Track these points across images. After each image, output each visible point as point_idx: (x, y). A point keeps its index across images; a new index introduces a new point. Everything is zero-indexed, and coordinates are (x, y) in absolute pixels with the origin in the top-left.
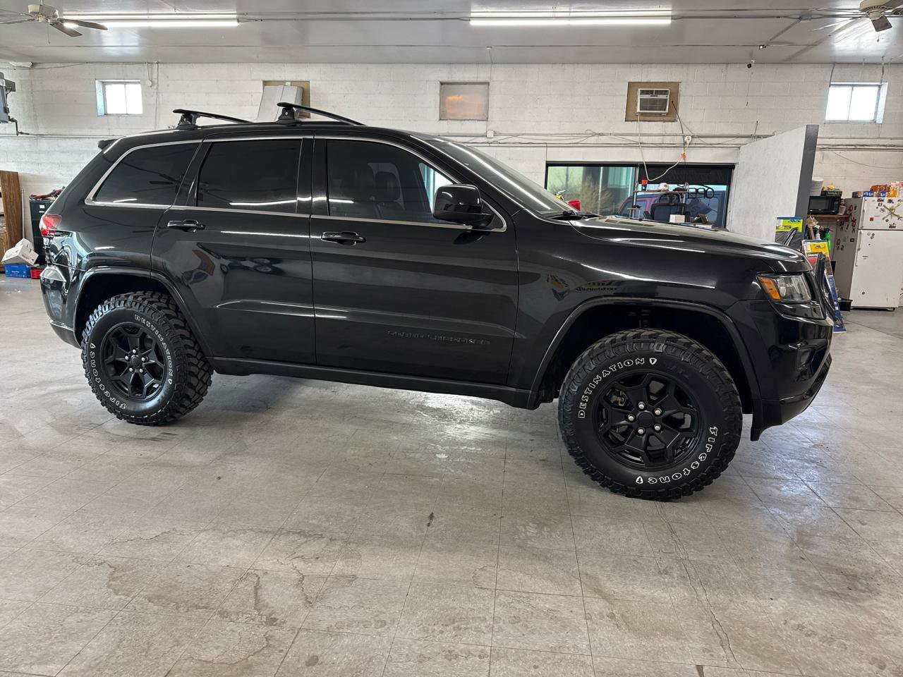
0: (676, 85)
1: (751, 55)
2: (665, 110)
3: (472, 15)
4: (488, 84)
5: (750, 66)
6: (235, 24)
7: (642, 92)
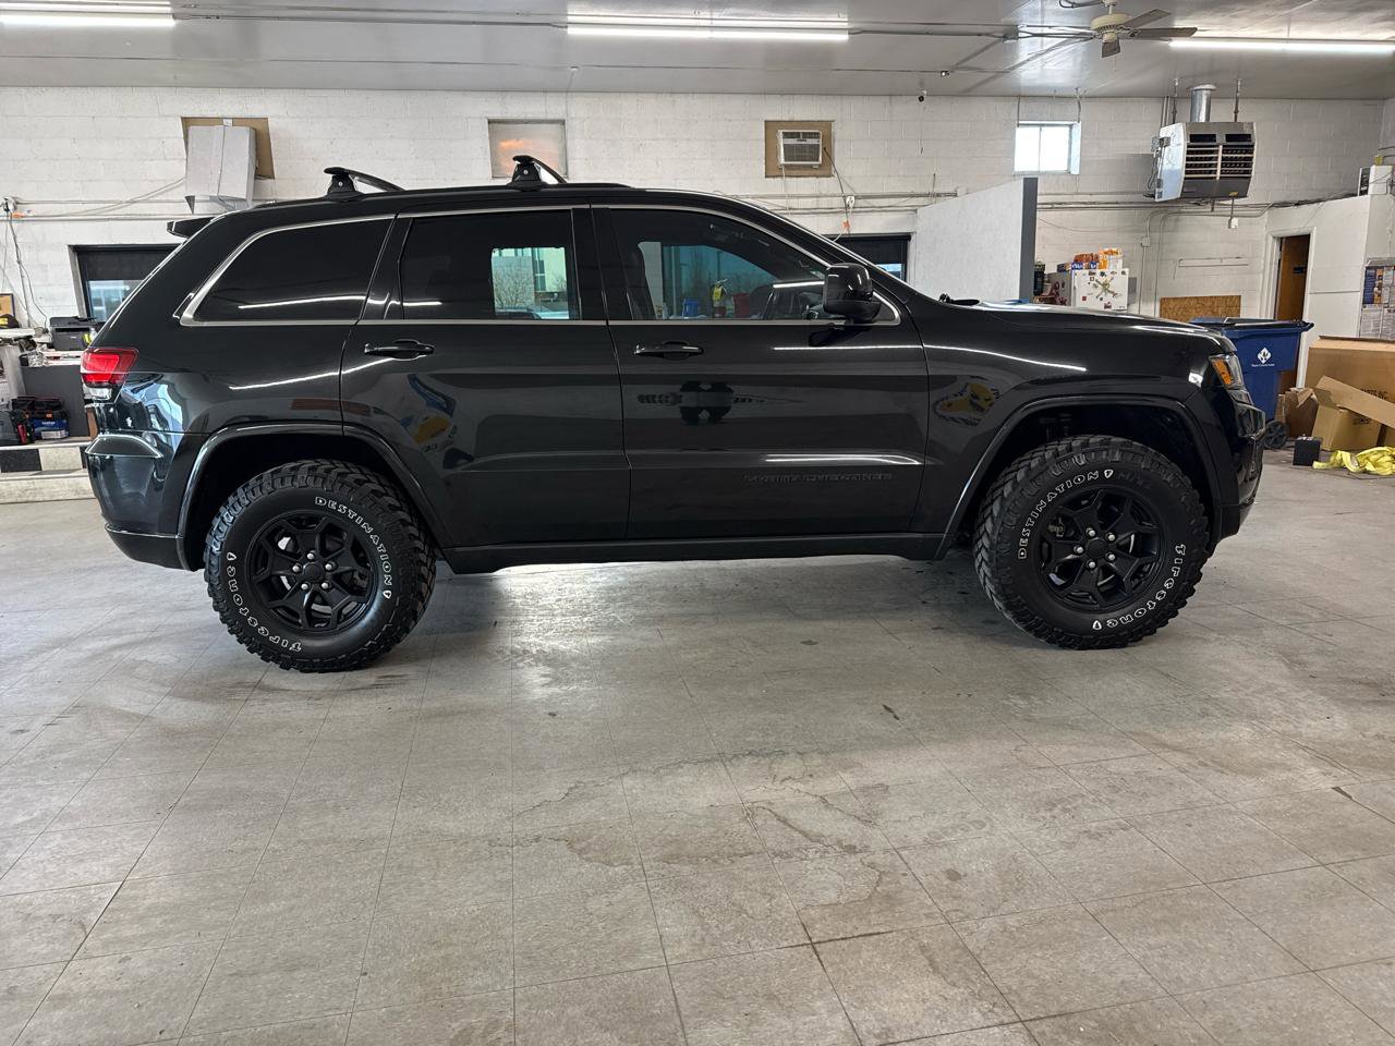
0: (828, 124)
1: (922, 84)
2: (817, 160)
3: (570, 19)
4: (563, 122)
5: (921, 99)
6: (170, 23)
7: (786, 135)
